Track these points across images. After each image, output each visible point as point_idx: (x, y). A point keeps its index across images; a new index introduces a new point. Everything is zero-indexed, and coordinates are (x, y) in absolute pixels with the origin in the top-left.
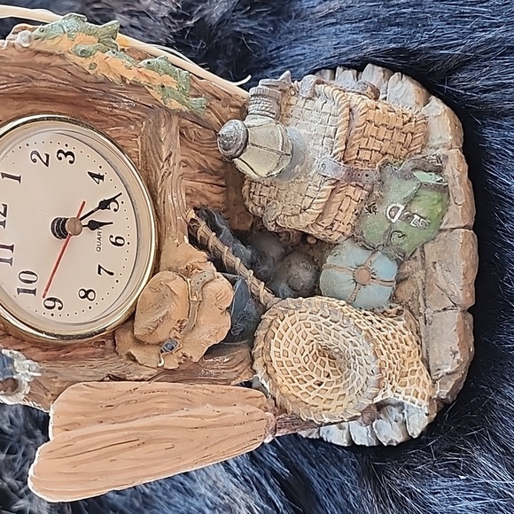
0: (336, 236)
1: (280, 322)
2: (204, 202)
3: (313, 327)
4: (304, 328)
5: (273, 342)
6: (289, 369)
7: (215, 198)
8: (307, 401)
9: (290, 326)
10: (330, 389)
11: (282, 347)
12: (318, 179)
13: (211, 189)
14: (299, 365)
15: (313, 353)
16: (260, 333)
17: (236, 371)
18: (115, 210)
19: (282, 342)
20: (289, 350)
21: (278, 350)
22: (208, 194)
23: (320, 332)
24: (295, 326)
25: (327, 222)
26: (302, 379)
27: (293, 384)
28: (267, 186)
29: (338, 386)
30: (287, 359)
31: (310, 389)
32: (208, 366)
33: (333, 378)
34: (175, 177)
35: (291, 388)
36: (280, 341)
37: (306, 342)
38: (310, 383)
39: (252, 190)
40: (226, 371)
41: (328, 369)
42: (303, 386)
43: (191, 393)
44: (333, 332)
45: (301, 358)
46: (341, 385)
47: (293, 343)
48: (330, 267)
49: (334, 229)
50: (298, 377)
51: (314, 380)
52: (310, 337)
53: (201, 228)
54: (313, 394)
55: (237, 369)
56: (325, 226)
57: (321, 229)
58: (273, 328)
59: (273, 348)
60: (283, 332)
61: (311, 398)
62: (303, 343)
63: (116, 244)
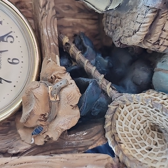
0: (162, 49)
1: (121, 109)
2: (82, 30)
3: (145, 112)
4: (138, 113)
5: (117, 122)
6: (129, 139)
7: (90, 27)
8: (140, 160)
9: (128, 112)
10: (157, 153)
11: (124, 125)
12: (144, 9)
13: (88, 22)
14: (137, 136)
15: (146, 128)
16: (108, 116)
17: (93, 140)
18: (11, 42)
19: (123, 122)
20: (129, 127)
21: (121, 127)
22: (86, 25)
23: (150, 116)
24: (132, 112)
25: (154, 39)
26: (138, 145)
27: (132, 149)
28: (115, 17)
29: (162, 152)
30: (127, 132)
31: (144, 153)
32: (71, 139)
33: (160, 146)
34: (49, 17)
35: (131, 151)
36: (121, 121)
37: (141, 121)
38: (144, 148)
39: (107, 21)
40: (85, 141)
41: (156, 139)
42: (138, 151)
43: (51, 162)
44: (158, 117)
45: (138, 132)
46: (164, 152)
47: (131, 123)
48: (159, 70)
49: (160, 44)
50: (136, 144)
51: (146, 147)
52: (144, 119)
53: (71, 49)
54: (145, 156)
55: (93, 138)
56: (152, 42)
57: (149, 45)
58: (117, 113)
59: (118, 126)
60: (124, 116)
61: (143, 159)
62: (138, 123)
63: (12, 63)
